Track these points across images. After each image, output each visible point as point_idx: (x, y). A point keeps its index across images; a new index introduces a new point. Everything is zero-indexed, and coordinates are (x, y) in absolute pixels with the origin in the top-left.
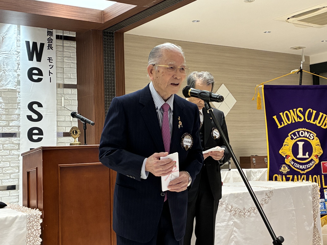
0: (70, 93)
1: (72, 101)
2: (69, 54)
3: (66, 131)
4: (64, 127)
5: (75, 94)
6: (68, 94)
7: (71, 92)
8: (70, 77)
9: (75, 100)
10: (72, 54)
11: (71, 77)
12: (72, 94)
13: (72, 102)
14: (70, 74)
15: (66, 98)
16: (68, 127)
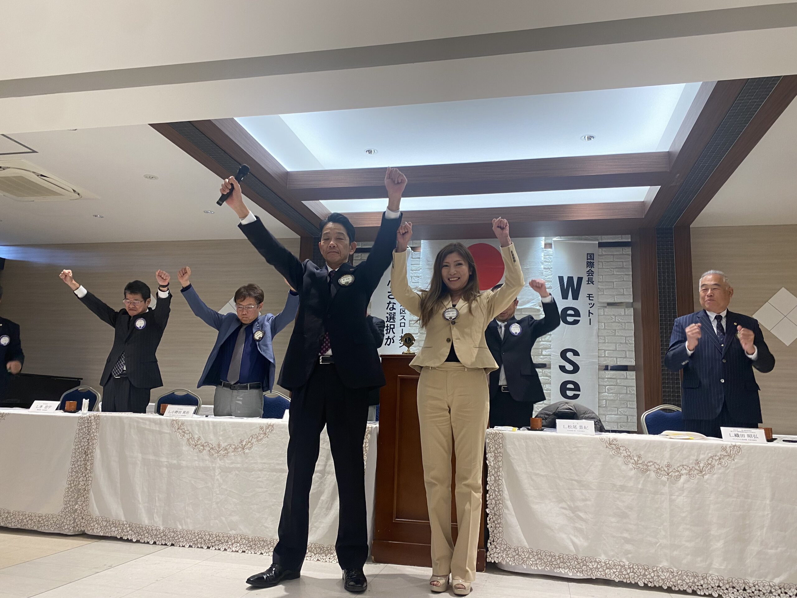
0: (623, 314)
1: (626, 324)
2: (622, 264)
3: (618, 363)
4: (615, 358)
5: (631, 315)
6: (621, 315)
7: (624, 312)
8: (622, 293)
9: (631, 322)
10: (627, 264)
11: (625, 293)
12: (625, 315)
13: (626, 326)
14: (623, 289)
15: (617, 321)
16: (621, 358)
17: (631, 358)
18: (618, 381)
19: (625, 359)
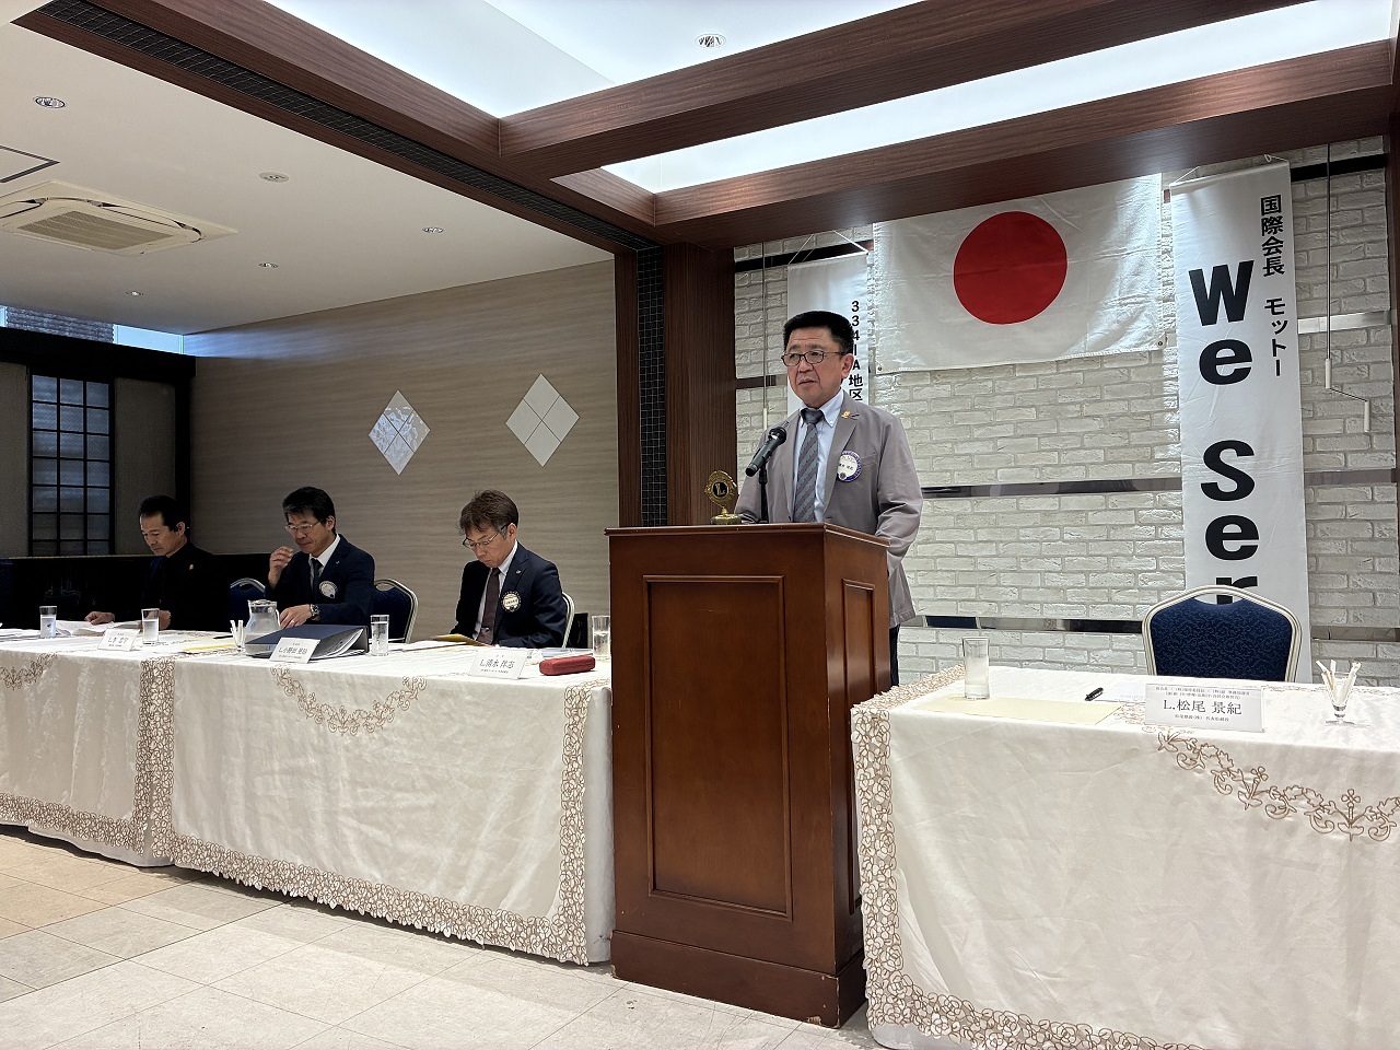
0: (1363, 343)
1: (1373, 366)
2: (1360, 217)
3: (1349, 466)
4: (1341, 454)
5: (1385, 344)
6: (1355, 347)
7: (1365, 338)
8: (1361, 291)
9: (1384, 362)
10: (1371, 214)
11: (1368, 289)
12: (1369, 344)
13: (1372, 371)
14: (1363, 279)
15: (1346, 361)
16: (1357, 451)
17: (1387, 451)
18: (1349, 510)
19: (1368, 455)
